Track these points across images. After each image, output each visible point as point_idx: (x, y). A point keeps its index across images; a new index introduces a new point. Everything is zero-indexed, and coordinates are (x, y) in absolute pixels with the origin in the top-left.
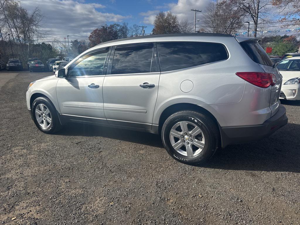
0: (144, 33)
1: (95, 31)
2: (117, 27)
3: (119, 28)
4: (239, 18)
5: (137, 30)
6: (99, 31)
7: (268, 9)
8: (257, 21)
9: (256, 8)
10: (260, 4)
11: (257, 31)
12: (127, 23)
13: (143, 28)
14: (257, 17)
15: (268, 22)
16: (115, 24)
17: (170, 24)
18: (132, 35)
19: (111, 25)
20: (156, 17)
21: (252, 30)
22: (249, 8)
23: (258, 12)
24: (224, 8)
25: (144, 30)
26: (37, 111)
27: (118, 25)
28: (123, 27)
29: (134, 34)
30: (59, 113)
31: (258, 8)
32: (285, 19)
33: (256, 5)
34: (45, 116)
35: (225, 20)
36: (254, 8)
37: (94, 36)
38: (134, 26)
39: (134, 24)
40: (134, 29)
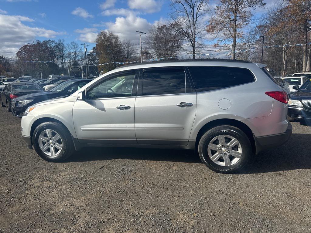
0: (86, 51)
1: (25, 47)
2: (51, 43)
3: (53, 45)
4: (178, 41)
5: (75, 48)
6: (30, 46)
7: (203, 35)
8: (195, 45)
9: (193, 33)
10: (196, 30)
11: (196, 54)
12: (63, 40)
13: (85, 46)
14: (195, 42)
15: (204, 47)
16: (49, 40)
17: (112, 43)
18: (70, 53)
19: (44, 41)
20: (98, 36)
21: (190, 53)
22: (186, 32)
23: (195, 38)
24: (164, 31)
25: (86, 48)
26: (41, 138)
27: (53, 42)
28: (59, 44)
29: (72, 51)
30: (75, 138)
31: (195, 33)
32: (217, 44)
33: (193, 30)
34: (52, 143)
35: (166, 43)
36: (191, 33)
37: (24, 52)
38: (72, 43)
39: (72, 42)
40: (73, 47)
